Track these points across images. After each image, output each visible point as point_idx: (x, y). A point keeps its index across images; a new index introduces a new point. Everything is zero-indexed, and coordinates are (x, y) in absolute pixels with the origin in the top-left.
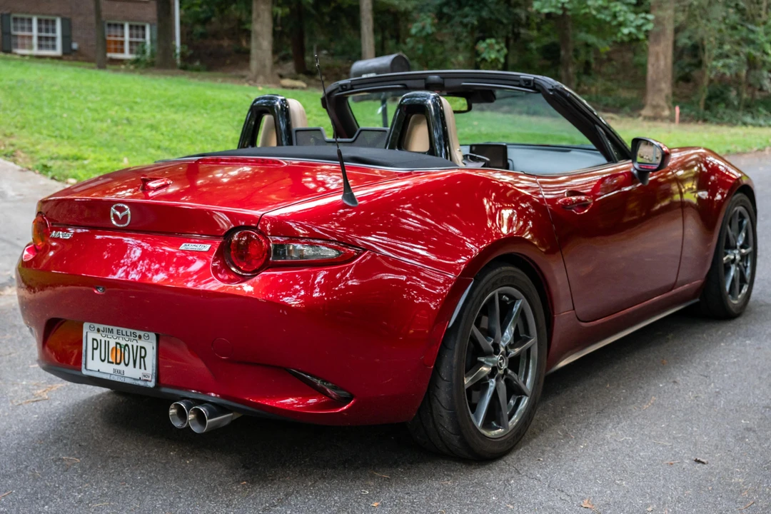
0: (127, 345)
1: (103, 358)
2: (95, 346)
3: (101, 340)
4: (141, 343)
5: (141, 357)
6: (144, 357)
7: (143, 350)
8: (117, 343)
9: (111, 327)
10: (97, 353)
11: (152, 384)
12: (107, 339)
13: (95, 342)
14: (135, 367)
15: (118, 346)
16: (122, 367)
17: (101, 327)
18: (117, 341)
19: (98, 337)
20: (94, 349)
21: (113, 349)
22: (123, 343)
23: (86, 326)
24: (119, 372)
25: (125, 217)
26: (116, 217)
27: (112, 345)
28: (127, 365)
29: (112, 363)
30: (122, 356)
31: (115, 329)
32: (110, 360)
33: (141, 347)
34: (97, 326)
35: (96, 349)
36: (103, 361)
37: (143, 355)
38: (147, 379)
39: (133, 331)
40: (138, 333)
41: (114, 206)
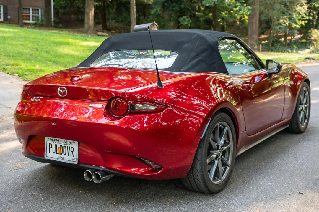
0: (65, 146)
1: (54, 152)
3: (53, 144)
4: (71, 146)
6: (73, 152)
7: (72, 148)
8: (60, 146)
9: (58, 139)
10: (51, 150)
11: (76, 163)
12: (56, 144)
13: (50, 145)
14: (68, 155)
15: (61, 147)
16: (63, 155)
17: (53, 139)
18: (61, 144)
19: (52, 143)
20: (50, 148)
21: (58, 148)
22: (63, 145)
23: (46, 138)
24: (61, 158)
25: (65, 93)
26: (60, 92)
27: (58, 146)
28: (65, 155)
29: (58, 154)
30: (63, 151)
31: (60, 139)
32: (57, 153)
34: (51, 138)
35: (51, 148)
36: (54, 153)
37: (72, 150)
38: (74, 160)
39: (68, 140)
40: (70, 141)
41: (60, 88)
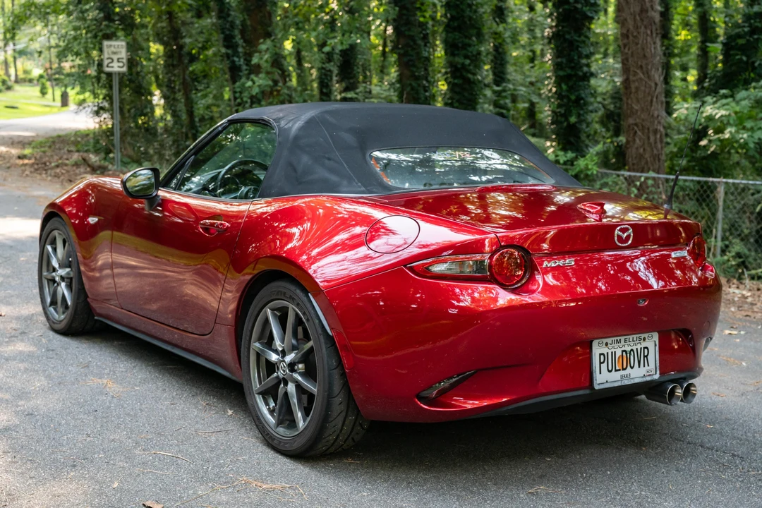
0: (632, 350)
1: (610, 369)
2: (602, 360)
3: (608, 353)
4: (644, 344)
5: (644, 356)
6: (647, 356)
7: (646, 350)
8: (623, 351)
9: (618, 338)
10: (604, 366)
11: (657, 377)
12: (613, 350)
13: (602, 356)
14: (639, 367)
15: (624, 353)
16: (629, 370)
17: (609, 340)
18: (623, 349)
19: (605, 350)
20: (601, 363)
21: (619, 357)
22: (628, 349)
23: (595, 344)
24: (626, 376)
25: (628, 237)
26: (619, 237)
27: (619, 354)
28: (632, 368)
29: (619, 370)
30: (628, 360)
31: (623, 338)
32: (617, 368)
33: (644, 348)
34: (605, 341)
35: (604, 362)
36: (610, 371)
37: (646, 354)
38: (651, 373)
39: (638, 336)
40: (643, 336)
41: (618, 228)
